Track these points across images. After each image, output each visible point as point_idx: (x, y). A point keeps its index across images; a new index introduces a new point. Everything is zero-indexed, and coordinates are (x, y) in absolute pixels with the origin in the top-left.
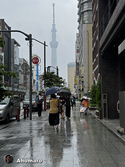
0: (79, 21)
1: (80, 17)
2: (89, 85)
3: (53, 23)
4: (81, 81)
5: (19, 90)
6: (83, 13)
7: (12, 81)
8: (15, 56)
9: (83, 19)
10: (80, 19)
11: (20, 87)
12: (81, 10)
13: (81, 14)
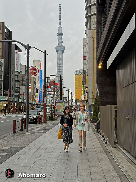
0: (86, 25)
1: (87, 20)
2: (94, 95)
3: (59, 26)
4: (86, 92)
5: (20, 100)
6: (90, 16)
7: (12, 90)
8: (16, 63)
9: (90, 24)
10: (87, 23)
11: (21, 97)
12: (88, 14)
13: (88, 17)
